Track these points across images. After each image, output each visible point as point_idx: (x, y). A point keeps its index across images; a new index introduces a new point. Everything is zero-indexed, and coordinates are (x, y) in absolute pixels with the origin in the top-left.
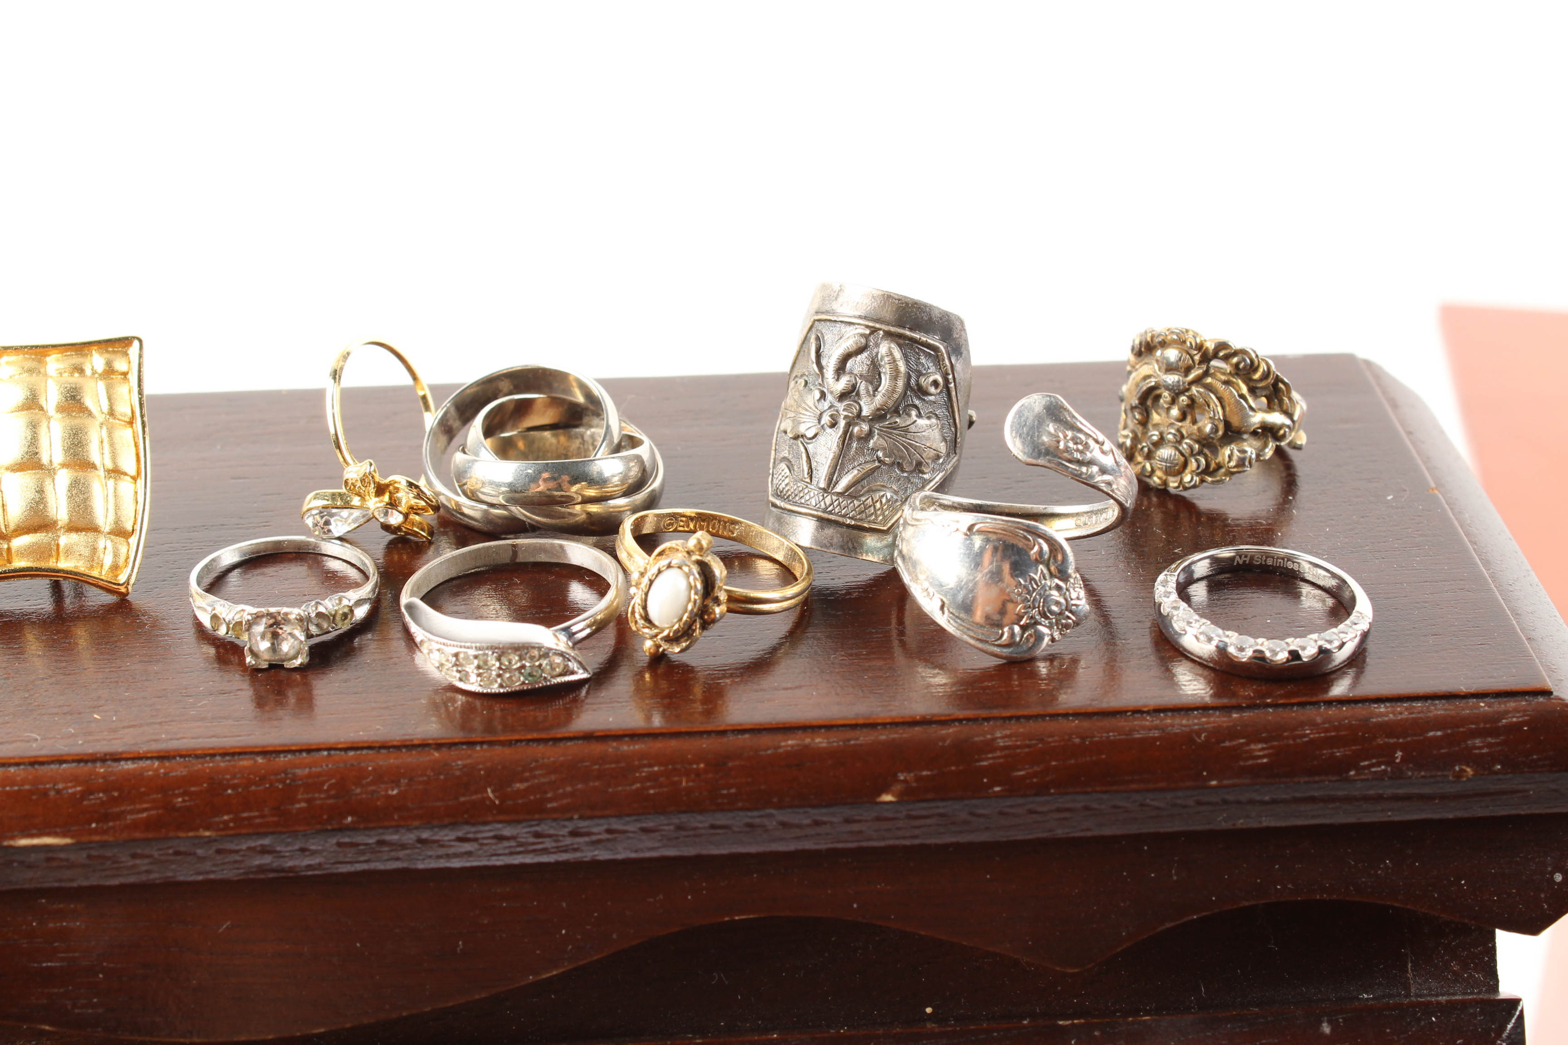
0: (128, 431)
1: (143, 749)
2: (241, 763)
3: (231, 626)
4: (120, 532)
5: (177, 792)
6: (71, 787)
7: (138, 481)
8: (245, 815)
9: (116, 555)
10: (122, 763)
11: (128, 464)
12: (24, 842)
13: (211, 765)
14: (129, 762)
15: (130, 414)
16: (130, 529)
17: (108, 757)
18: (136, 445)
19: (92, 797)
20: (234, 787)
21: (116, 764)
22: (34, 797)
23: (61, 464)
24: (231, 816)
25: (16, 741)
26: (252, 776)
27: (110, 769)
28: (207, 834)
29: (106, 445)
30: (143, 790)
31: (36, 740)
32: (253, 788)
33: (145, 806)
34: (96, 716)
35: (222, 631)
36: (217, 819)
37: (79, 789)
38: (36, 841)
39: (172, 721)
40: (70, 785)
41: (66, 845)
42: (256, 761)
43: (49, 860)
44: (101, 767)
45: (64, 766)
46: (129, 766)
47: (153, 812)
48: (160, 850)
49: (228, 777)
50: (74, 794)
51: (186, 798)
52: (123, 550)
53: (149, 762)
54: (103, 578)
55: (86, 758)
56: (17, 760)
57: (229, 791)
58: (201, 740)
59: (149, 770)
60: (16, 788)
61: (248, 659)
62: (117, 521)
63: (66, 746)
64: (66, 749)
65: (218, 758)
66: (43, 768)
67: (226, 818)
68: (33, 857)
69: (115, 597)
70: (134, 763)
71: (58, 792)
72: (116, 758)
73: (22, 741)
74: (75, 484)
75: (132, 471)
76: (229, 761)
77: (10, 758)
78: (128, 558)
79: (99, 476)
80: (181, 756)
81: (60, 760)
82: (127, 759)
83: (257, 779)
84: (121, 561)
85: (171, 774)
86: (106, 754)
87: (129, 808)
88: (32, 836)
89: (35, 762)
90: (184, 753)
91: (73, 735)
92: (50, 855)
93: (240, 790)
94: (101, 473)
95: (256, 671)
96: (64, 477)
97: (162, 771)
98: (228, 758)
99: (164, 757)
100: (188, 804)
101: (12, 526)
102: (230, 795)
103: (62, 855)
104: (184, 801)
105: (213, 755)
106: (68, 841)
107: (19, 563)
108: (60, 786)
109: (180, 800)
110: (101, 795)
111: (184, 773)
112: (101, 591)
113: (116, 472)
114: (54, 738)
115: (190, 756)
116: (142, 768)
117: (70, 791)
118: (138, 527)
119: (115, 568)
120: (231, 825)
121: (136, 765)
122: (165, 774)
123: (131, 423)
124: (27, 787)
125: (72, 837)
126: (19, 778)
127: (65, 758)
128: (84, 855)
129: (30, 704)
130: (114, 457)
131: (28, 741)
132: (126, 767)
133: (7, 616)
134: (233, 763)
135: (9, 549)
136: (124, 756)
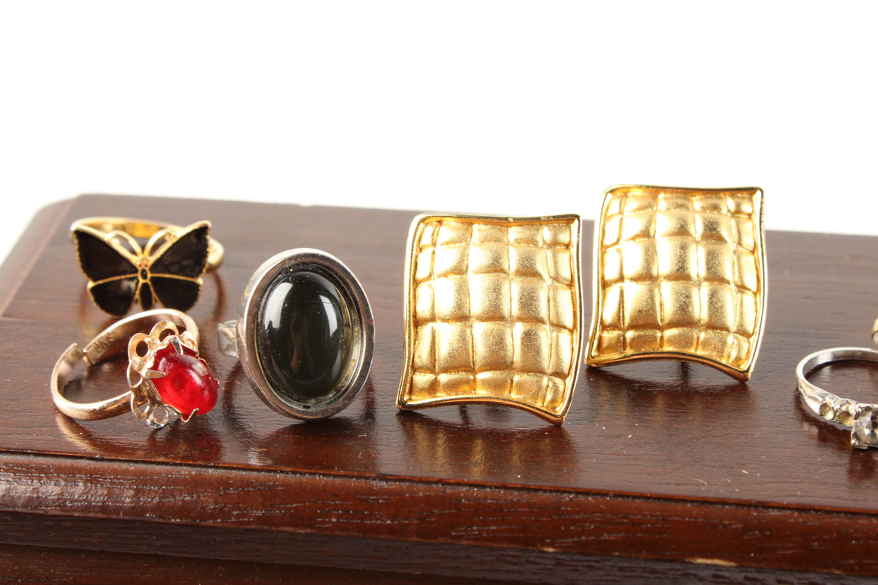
0: (751, 258)
1: (786, 501)
2: (860, 521)
3: (838, 414)
4: (743, 332)
5: (813, 537)
6: (734, 524)
7: (758, 295)
8: (866, 561)
9: (739, 350)
10: (770, 510)
11: (751, 283)
12: (700, 561)
13: (837, 520)
14: (776, 510)
15: (753, 245)
16: (751, 332)
17: (760, 505)
18: (757, 269)
19: (750, 533)
20: (857, 539)
21: (766, 511)
22: (707, 528)
23: (704, 278)
24: (856, 561)
25: (689, 484)
26: (870, 533)
27: (761, 514)
28: (838, 572)
29: (736, 266)
30: (787, 532)
31: (704, 485)
32: (872, 542)
33: (790, 545)
34: (744, 471)
35: (829, 416)
36: (845, 562)
37: (739, 526)
38: (709, 561)
39: (803, 482)
40: (732, 522)
41: (732, 567)
42: (871, 521)
43: (715, 576)
44: (754, 511)
45: (727, 507)
46: (775, 513)
47: (796, 551)
48: (800, 579)
49: (852, 531)
50: (736, 529)
51: (821, 543)
52: (745, 346)
53: (789, 512)
54: (729, 365)
55: (743, 503)
56: (692, 499)
57: (854, 542)
58: (827, 500)
59: (791, 518)
60: (693, 520)
61: (853, 441)
62: (741, 325)
63: (727, 492)
64: (728, 494)
65: (842, 515)
66: (711, 506)
67: (852, 562)
68: (704, 573)
69: (736, 381)
70: (778, 511)
71: (725, 526)
72: (766, 506)
73: (692, 484)
74: (713, 294)
75: (754, 289)
76: (850, 519)
77: (688, 497)
78: (748, 352)
79: (730, 289)
80: (815, 510)
81: (724, 502)
82: (774, 508)
83: (875, 535)
84: (743, 355)
85: (808, 523)
86: (758, 502)
87: (778, 545)
88: (707, 557)
89: (704, 502)
90: (817, 508)
91: (730, 484)
92: (718, 573)
93: (862, 542)
94: (733, 287)
95: (856, 450)
96: (706, 288)
97: (801, 520)
98: (849, 516)
99: (802, 509)
100: (822, 548)
101: (667, 321)
102: (854, 545)
103: (727, 574)
104: (819, 545)
105: (839, 512)
106: (733, 564)
107: (668, 348)
108: (726, 522)
109: (816, 544)
110: (757, 533)
111: (818, 524)
112: (725, 375)
113: (742, 288)
114: (716, 484)
115: (820, 511)
116: (785, 516)
117: (733, 527)
118: (757, 330)
119: (738, 359)
120: (856, 568)
121: (780, 513)
122: (804, 522)
123: (753, 252)
124: (701, 520)
125: (736, 561)
126: (694, 512)
127: (728, 501)
128: (742, 577)
129: (693, 456)
130: (741, 277)
131: (698, 485)
132: (773, 513)
133: (659, 387)
134: (854, 520)
135: (662, 338)
136: (772, 505)
